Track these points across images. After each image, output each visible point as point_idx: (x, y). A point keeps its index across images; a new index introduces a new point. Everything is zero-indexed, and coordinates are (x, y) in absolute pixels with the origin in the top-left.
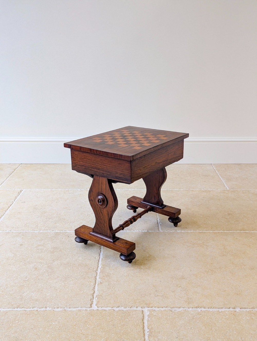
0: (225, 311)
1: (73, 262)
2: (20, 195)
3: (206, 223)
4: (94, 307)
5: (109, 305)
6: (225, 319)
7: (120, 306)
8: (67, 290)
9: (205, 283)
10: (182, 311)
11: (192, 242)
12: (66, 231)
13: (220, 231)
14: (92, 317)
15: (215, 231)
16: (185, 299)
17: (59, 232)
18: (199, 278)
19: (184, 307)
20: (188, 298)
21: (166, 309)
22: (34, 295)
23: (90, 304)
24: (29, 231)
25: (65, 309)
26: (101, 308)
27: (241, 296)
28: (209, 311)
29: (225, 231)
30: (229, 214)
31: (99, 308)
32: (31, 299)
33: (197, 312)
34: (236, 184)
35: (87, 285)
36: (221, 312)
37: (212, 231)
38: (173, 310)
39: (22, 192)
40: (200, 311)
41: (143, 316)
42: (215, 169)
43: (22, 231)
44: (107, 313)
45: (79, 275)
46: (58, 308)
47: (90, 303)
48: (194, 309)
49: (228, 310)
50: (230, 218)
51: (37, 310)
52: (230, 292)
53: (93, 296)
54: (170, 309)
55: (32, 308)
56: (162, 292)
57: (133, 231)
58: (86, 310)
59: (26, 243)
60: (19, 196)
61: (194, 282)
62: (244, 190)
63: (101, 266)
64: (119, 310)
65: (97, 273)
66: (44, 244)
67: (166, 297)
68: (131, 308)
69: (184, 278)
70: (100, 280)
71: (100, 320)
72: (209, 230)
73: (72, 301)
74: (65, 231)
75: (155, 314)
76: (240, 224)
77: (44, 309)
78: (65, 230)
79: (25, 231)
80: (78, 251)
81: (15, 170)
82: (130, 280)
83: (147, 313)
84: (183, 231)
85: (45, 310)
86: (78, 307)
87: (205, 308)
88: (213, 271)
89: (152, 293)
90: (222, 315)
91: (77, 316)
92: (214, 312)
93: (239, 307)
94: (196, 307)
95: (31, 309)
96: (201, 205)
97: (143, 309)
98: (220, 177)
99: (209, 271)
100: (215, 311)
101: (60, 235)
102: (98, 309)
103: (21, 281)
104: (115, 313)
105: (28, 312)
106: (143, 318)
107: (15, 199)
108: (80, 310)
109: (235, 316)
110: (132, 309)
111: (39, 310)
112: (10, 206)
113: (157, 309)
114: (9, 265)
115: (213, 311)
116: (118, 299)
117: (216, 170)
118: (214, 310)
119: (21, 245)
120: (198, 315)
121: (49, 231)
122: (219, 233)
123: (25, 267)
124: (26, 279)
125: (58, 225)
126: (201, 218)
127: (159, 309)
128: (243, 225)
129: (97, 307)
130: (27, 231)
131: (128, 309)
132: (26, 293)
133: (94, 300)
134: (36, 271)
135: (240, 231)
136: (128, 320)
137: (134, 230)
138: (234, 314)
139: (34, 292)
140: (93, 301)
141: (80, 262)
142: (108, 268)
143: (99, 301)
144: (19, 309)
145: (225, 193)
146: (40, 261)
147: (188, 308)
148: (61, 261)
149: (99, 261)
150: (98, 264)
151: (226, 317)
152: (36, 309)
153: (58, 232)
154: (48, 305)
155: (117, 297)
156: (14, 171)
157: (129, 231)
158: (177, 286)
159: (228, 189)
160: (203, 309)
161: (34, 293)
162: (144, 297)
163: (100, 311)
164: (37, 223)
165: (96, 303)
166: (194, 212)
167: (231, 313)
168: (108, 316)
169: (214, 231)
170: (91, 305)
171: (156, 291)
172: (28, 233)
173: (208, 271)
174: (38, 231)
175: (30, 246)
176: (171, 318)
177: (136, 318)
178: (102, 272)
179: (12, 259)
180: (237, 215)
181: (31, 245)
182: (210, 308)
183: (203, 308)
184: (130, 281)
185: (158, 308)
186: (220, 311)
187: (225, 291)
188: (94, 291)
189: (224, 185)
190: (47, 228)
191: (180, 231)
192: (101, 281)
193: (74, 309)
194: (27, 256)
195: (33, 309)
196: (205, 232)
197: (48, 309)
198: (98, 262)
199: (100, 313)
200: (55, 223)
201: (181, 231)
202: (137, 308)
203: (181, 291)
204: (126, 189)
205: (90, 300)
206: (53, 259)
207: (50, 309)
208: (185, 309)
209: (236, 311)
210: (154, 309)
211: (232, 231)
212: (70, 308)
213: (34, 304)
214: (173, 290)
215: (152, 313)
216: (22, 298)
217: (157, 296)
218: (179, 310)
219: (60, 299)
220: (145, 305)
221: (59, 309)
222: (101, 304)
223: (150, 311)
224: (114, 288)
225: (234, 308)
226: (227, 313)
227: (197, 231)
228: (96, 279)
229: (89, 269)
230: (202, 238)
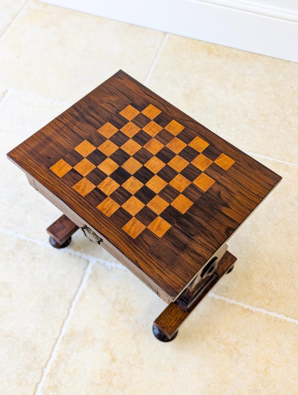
1: (18, 332)
3: (267, 282)
13: (280, 316)
17: (24, 241)
29: (289, 319)
37: (264, 312)
45: (16, 373)
63: (55, 357)
65: (43, 375)
72: (262, 307)
101: (23, 251)
121: (10, 232)
122: (276, 319)
126: (265, 263)
141: (28, 335)
153: (22, 240)
166: (261, 242)
169: (269, 313)
196: (254, 309)
198: (54, 346)
227: (241, 304)
228: (36, 390)
229: (35, 360)
230: (240, 326)
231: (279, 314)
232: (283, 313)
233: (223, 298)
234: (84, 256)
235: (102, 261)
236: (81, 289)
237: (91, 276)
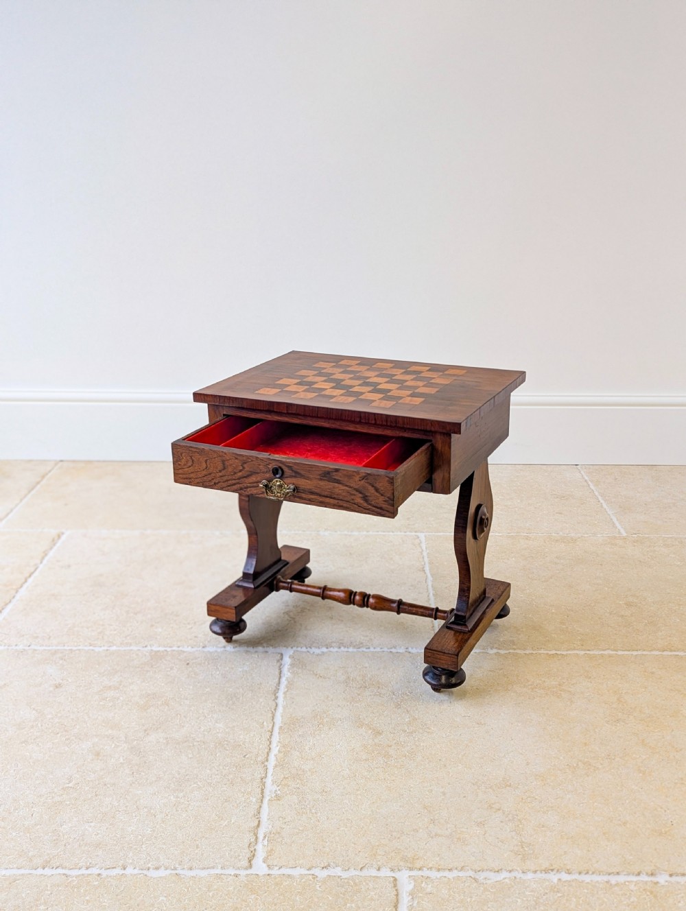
0: (627, 883)
1: (200, 735)
2: (55, 548)
3: (567, 628)
4: (260, 867)
5: (301, 862)
6: (628, 906)
7: (332, 864)
8: (184, 815)
9: (569, 799)
10: (507, 880)
11: (530, 683)
12: (180, 649)
13: (606, 652)
14: (253, 897)
15: (593, 650)
16: (514, 846)
17: (163, 652)
18: (552, 784)
19: (510, 869)
20: (522, 842)
21: (461, 874)
22: (90, 830)
23: (246, 859)
24: (80, 648)
25: (176, 872)
26: (279, 868)
27: (670, 838)
28: (583, 882)
29: (620, 653)
30: (629, 605)
31: (272, 869)
32: (82, 843)
33: (547, 883)
34: (645, 522)
35: (238, 802)
36: (617, 885)
37: (583, 653)
38: (481, 876)
39: (63, 538)
40: (555, 880)
41: (397, 895)
42: (586, 478)
43: (59, 648)
44: (295, 884)
45: (218, 774)
46: (157, 869)
47: (249, 855)
48: (539, 875)
49: (634, 879)
50: (632, 615)
51: (100, 874)
52: (638, 827)
53: (256, 835)
54: (471, 873)
55: (84, 868)
56: (449, 826)
57: (364, 649)
58: (236, 876)
59: (70, 681)
60: (53, 550)
61: (537, 797)
62: (668, 538)
63: (278, 748)
64: (329, 876)
65: (267, 769)
66: (120, 685)
67: (459, 839)
68: (361, 869)
69: (508, 784)
70: (275, 788)
71: (275, 905)
72: (574, 649)
73: (197, 847)
74: (179, 647)
75: (429, 890)
76: (660, 634)
77: (118, 871)
78: (179, 644)
79: (68, 648)
80: (213, 705)
81: (43, 477)
82: (357, 790)
83: (406, 886)
84: (502, 652)
85: (121, 873)
86: (213, 868)
87: (569, 872)
88: (590, 765)
89: (420, 828)
90: (618, 895)
91: (211, 894)
92: (597, 885)
93: (666, 871)
94: (546, 871)
95: (83, 871)
96: (551, 578)
97: (397, 875)
98: (602, 501)
99: (578, 765)
100: (597, 882)
101: (166, 660)
102: (271, 872)
103: (56, 790)
104: (318, 886)
105: (74, 878)
106: (397, 901)
107: (43, 558)
108: (219, 876)
109: (655, 896)
110: (365, 873)
111: (104, 873)
112: (30, 576)
113: (434, 874)
114: (22, 743)
115: (592, 881)
116: (327, 844)
117: (590, 483)
118: (596, 878)
119: (57, 687)
120: (552, 893)
121: (134, 648)
122: (602, 656)
123: (67, 749)
124: (70, 785)
125: (160, 630)
126: (553, 613)
127: (441, 874)
128: (670, 636)
129: (268, 866)
130: (74, 648)
131: (353, 873)
132: (70, 825)
133: (259, 847)
134: (99, 761)
135: (660, 653)
136: (353, 905)
137: (369, 648)
138: (652, 893)
139: (92, 822)
140: (255, 850)
141: (219, 735)
142: (298, 753)
143: (272, 850)
144: (48, 872)
145: (616, 545)
146: (110, 732)
147: (523, 872)
148: (166, 732)
149: (271, 735)
150: (268, 743)
151: (632, 900)
152: (95, 871)
153: (158, 651)
154: (131, 861)
155: (322, 837)
156: (42, 480)
157: (355, 650)
158: (492, 808)
159: (625, 534)
160: (565, 877)
161: (92, 824)
162: (399, 838)
163: (275, 878)
164: (103, 625)
165: (264, 855)
166: (534, 598)
167: (644, 890)
168: (299, 892)
169: (588, 652)
170: (250, 861)
171: (433, 821)
172: (77, 652)
173: (575, 765)
174: (106, 648)
175: (81, 688)
176: (474, 901)
177: (378, 900)
178: (280, 765)
179: (32, 727)
180: (652, 608)
181: (85, 686)
182: (586, 872)
183: (563, 873)
184: (359, 792)
185: (439, 870)
186: (613, 882)
187: (625, 824)
188: (259, 821)
189: (614, 524)
190: (128, 638)
191: (495, 651)
192: (279, 792)
193: (203, 873)
194: (72, 719)
195: (89, 872)
196: (564, 653)
197: (129, 871)
198: (271, 738)
199: (277, 884)
200: (152, 626)
201: (499, 651)
202: (379, 870)
203: (502, 822)
204: (346, 532)
205: (247, 845)
206: (144, 728)
207: (136, 871)
208: (513, 874)
209: (658, 882)
210: (426, 873)
211: (639, 653)
212: (191, 869)
213: (91, 858)
214: (479, 820)
215: (423, 885)
216: (57, 840)
217: (436, 835)
218: (498, 879)
219: (164, 843)
220: (402, 863)
221: (162, 873)
222: (278, 859)
223: (415, 881)
224: (313, 811)
225: (652, 874)
226: (632, 887)
227: (542, 651)
228: (264, 784)
229: (244, 756)
230: (555, 670)
231: (605, 650)
232: (608, 649)
233: (511, 651)
234: (271, 649)
235: (304, 649)
236: (283, 680)
237: (292, 665)
